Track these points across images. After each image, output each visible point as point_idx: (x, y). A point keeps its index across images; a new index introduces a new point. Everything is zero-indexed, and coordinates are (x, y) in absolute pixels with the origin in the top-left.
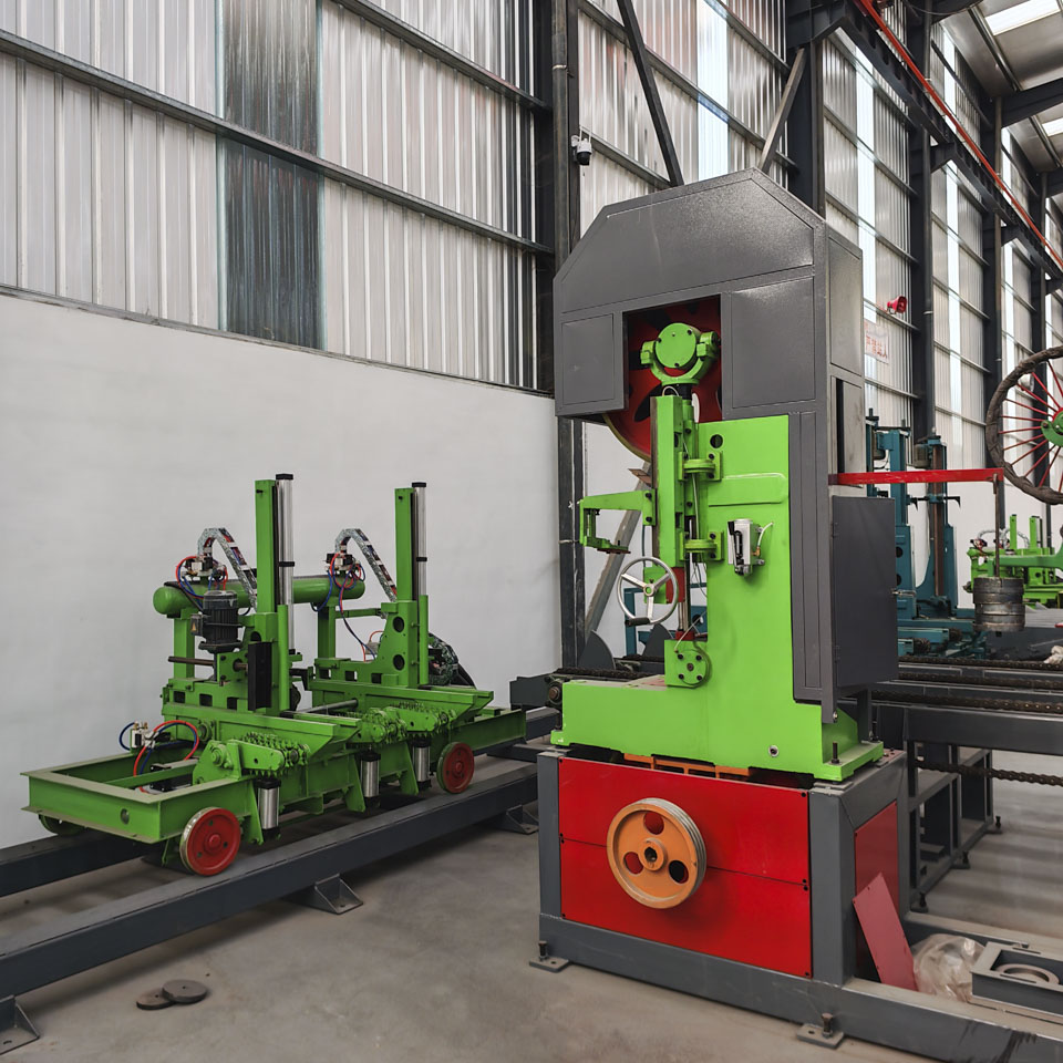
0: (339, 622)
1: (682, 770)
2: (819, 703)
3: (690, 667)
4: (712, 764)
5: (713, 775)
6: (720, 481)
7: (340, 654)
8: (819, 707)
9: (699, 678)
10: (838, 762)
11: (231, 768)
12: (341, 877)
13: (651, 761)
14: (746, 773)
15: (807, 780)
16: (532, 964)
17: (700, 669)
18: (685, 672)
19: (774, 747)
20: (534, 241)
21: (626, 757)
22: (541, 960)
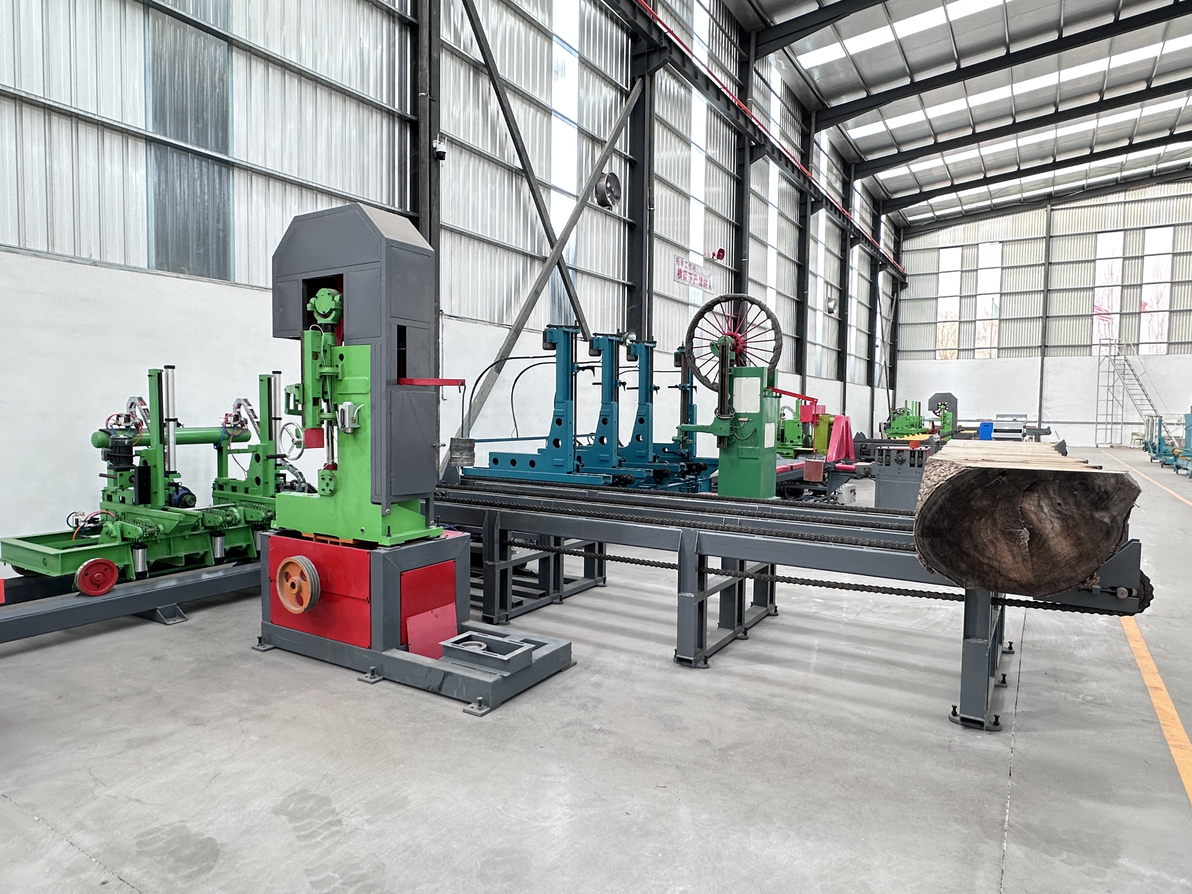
0: (230, 456)
1: (326, 542)
2: (380, 504)
3: (327, 485)
4: (337, 538)
5: (338, 544)
6: (342, 380)
7: (231, 476)
8: (380, 506)
9: (330, 490)
10: (390, 536)
11: (115, 537)
12: (178, 604)
13: (313, 536)
14: (351, 542)
15: (374, 545)
16: (253, 648)
17: (332, 487)
18: (325, 487)
19: (363, 528)
20: (408, 210)
21: (303, 535)
22: (258, 646)
